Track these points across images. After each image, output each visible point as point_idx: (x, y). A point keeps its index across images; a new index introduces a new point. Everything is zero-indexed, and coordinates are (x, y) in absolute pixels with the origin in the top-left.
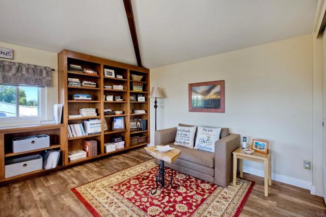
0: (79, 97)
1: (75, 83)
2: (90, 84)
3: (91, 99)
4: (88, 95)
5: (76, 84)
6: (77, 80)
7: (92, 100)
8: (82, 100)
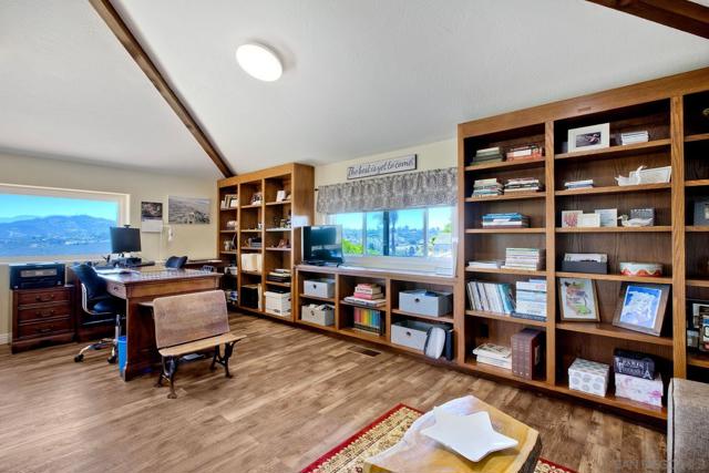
0: (492, 220)
1: (486, 189)
2: (522, 186)
3: (520, 223)
4: (515, 215)
5: (489, 190)
6: (493, 181)
7: (522, 227)
8: (496, 227)
